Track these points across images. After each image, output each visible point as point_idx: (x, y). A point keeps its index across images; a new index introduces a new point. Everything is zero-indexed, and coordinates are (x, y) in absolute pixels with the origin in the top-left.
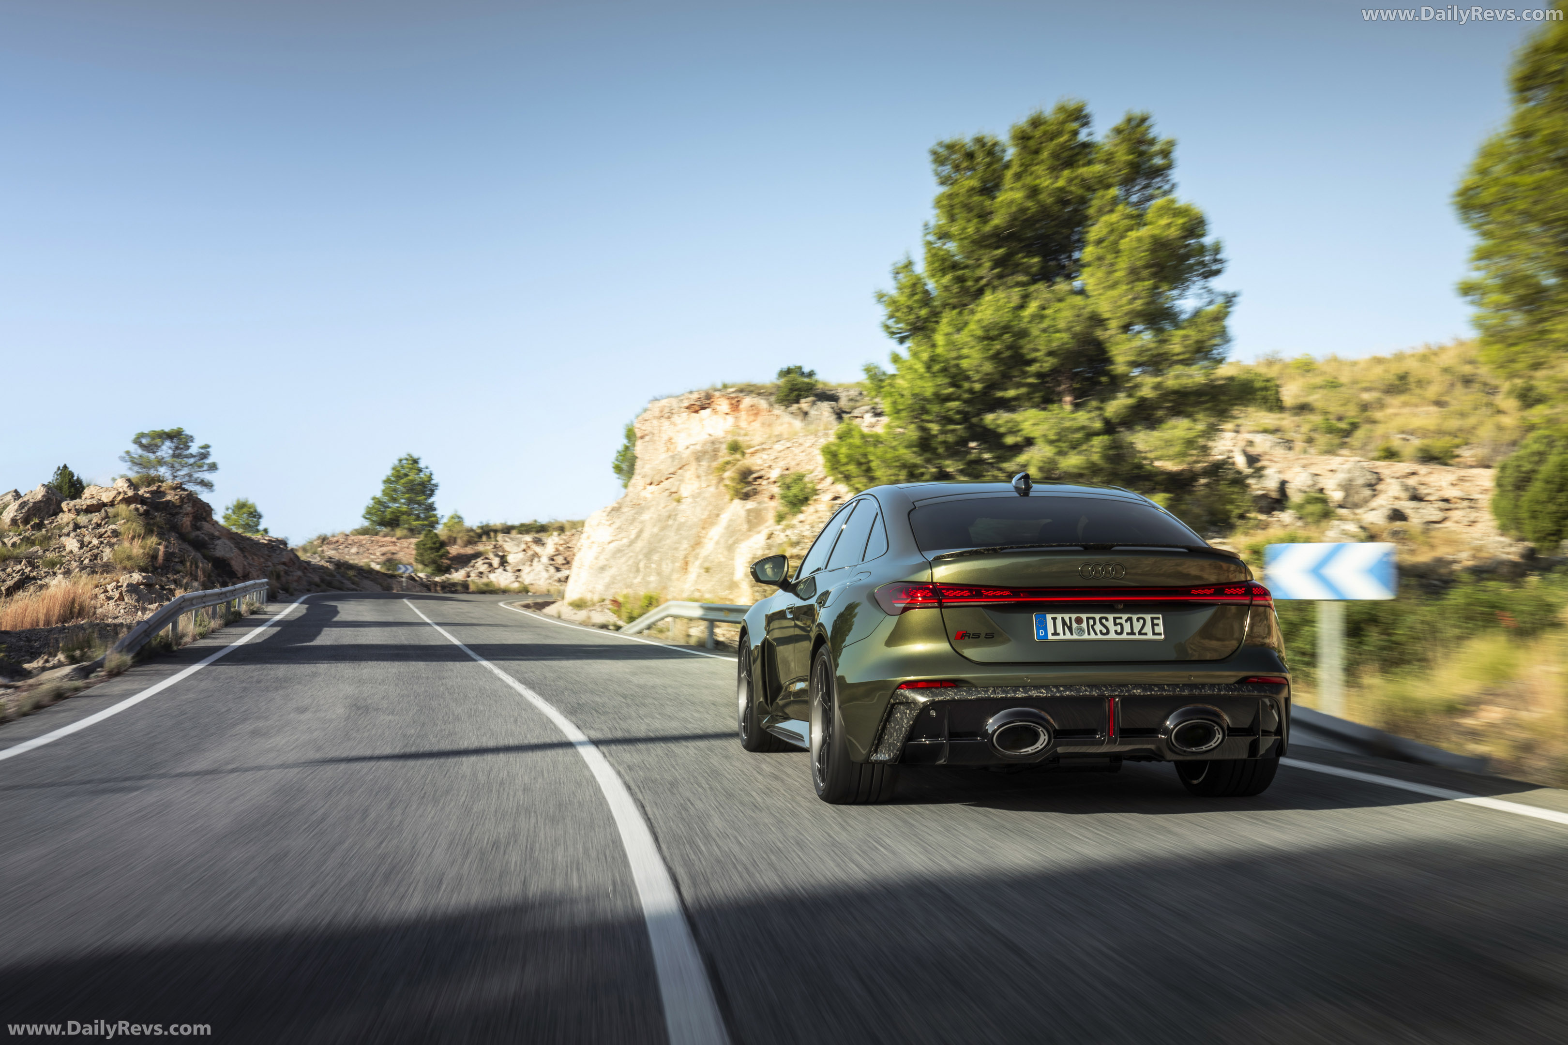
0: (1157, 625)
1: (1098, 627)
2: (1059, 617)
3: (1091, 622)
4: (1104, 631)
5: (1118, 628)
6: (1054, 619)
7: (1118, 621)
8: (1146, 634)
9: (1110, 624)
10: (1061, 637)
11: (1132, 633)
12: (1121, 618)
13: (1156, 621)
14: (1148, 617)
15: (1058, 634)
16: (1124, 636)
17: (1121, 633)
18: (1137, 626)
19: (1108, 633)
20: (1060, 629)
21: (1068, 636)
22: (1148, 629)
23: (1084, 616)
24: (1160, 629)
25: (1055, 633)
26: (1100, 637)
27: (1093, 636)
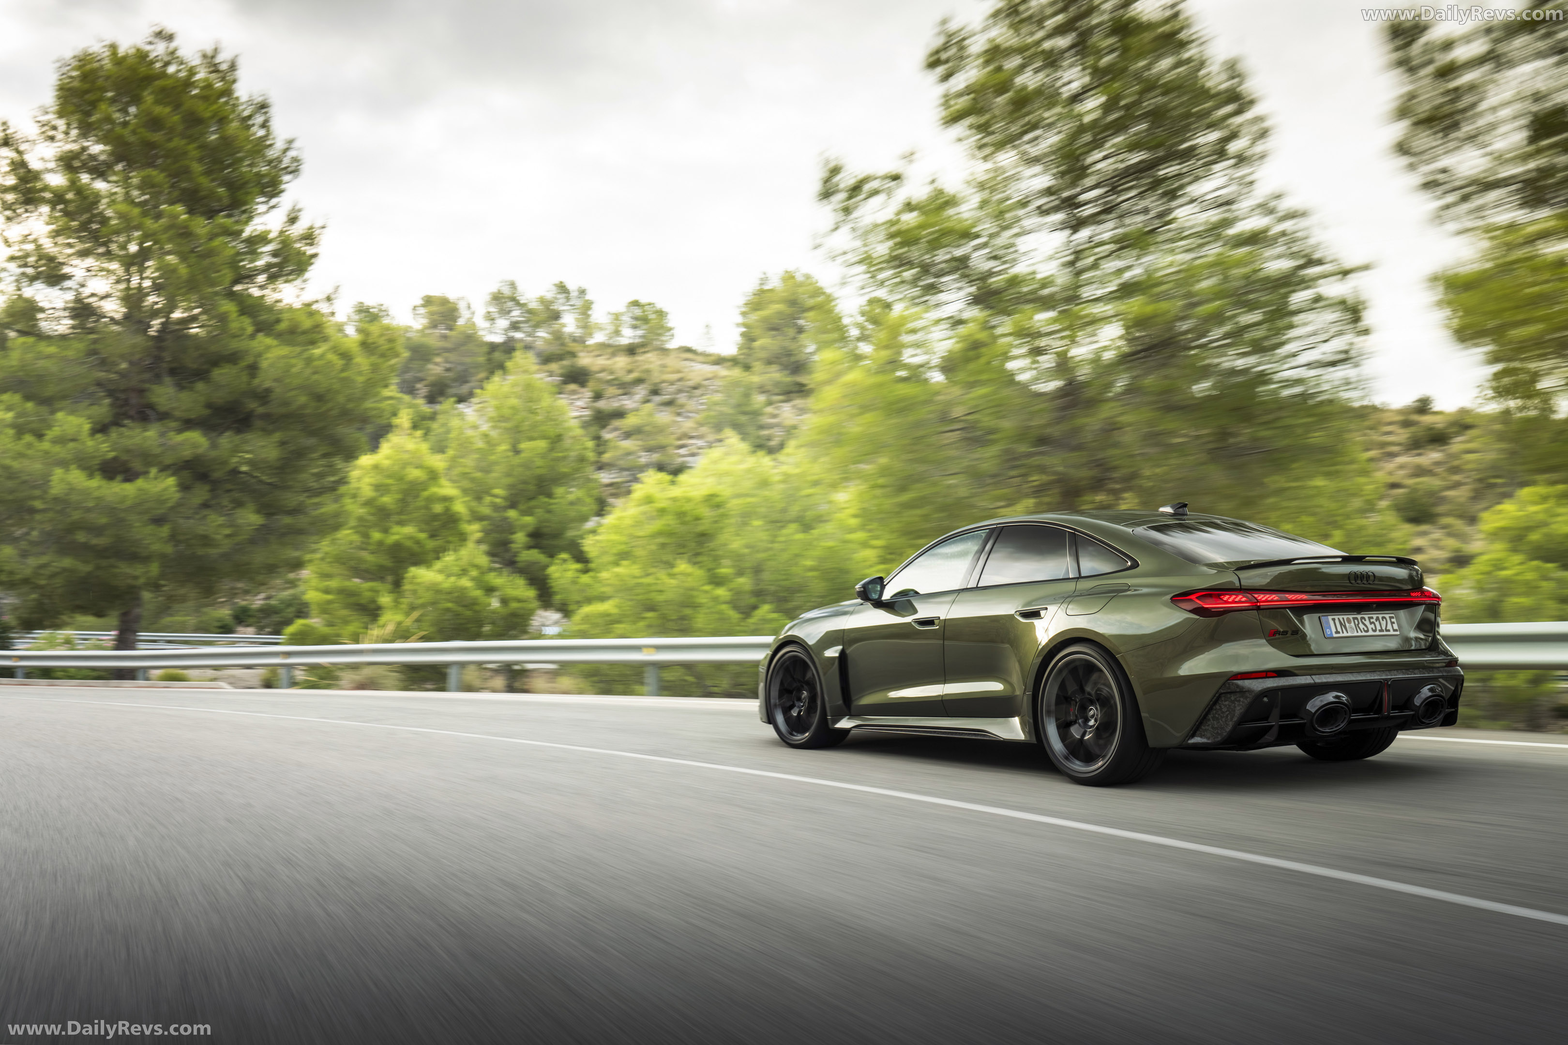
0: (1394, 623)
1: (1361, 626)
2: (1336, 617)
3: (1356, 621)
4: (1366, 629)
5: (1373, 626)
6: (1334, 620)
7: (1372, 620)
8: (1389, 631)
9: (1367, 623)
10: (1341, 635)
11: (1381, 630)
12: (1372, 618)
13: (1393, 620)
14: (1387, 616)
15: (1339, 633)
16: (1378, 633)
17: (1375, 631)
18: (1384, 623)
19: (1367, 631)
20: (1339, 629)
21: (1345, 634)
22: (1389, 627)
23: (1351, 617)
24: (1396, 626)
25: (1337, 632)
26: (1364, 634)
27: (1360, 634)
